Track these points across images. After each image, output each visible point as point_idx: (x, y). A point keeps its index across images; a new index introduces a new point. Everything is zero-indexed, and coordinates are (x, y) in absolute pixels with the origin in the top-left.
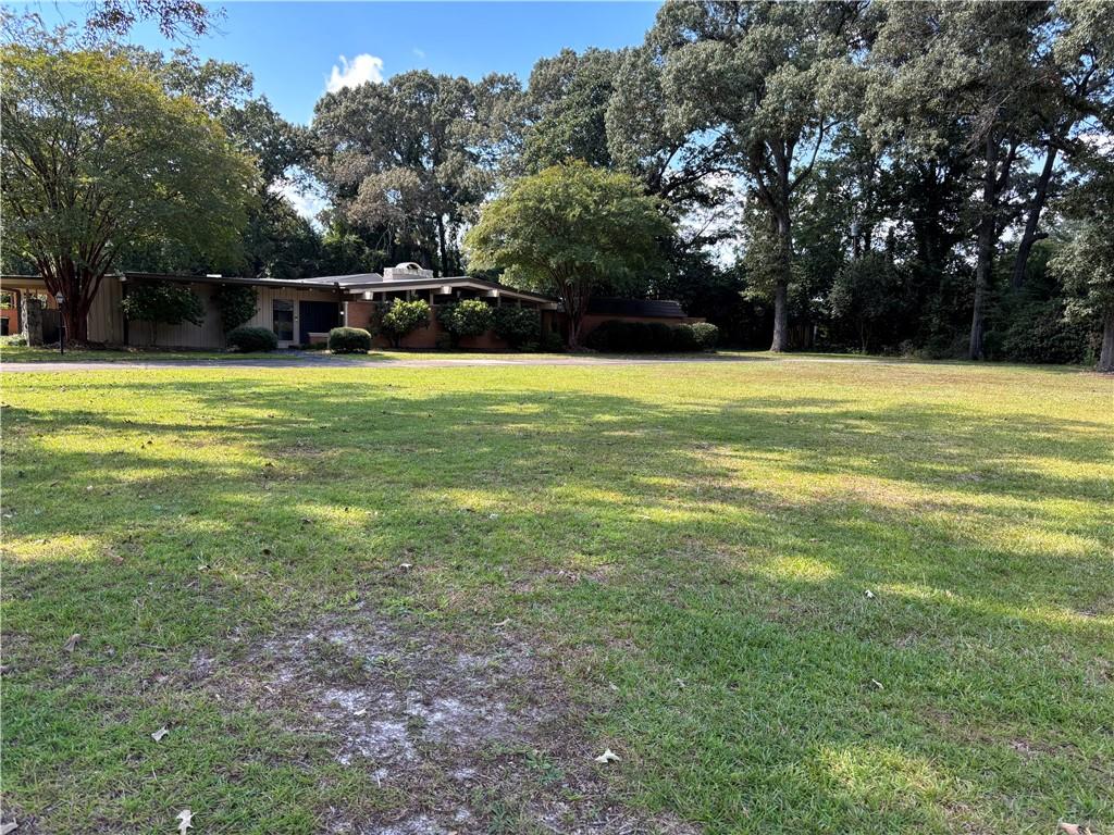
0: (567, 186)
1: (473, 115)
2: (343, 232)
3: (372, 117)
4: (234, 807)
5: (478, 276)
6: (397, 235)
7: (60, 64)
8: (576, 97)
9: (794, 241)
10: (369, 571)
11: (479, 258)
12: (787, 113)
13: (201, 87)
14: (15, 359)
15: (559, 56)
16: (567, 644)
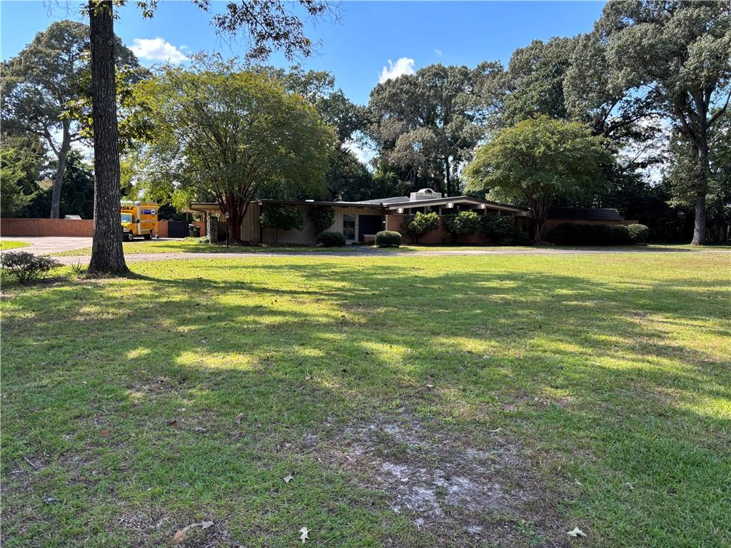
0: (535, 132)
1: (470, 90)
2: (385, 171)
3: (405, 96)
4: (332, 529)
5: (471, 195)
6: (419, 171)
7: (231, 81)
8: (542, 72)
9: (710, 163)
10: (407, 387)
11: (473, 183)
12: (706, 70)
13: (305, 87)
14: (203, 251)
15: (531, 45)
16: (542, 449)
